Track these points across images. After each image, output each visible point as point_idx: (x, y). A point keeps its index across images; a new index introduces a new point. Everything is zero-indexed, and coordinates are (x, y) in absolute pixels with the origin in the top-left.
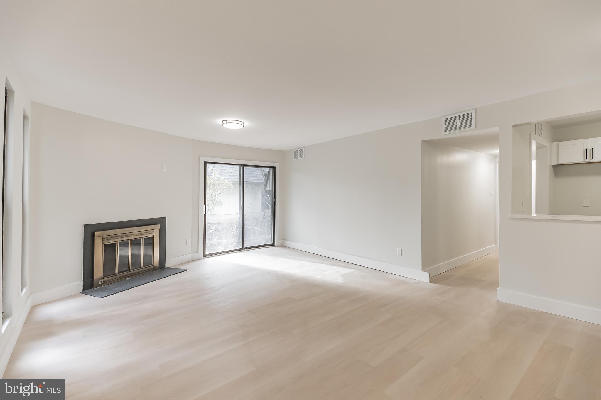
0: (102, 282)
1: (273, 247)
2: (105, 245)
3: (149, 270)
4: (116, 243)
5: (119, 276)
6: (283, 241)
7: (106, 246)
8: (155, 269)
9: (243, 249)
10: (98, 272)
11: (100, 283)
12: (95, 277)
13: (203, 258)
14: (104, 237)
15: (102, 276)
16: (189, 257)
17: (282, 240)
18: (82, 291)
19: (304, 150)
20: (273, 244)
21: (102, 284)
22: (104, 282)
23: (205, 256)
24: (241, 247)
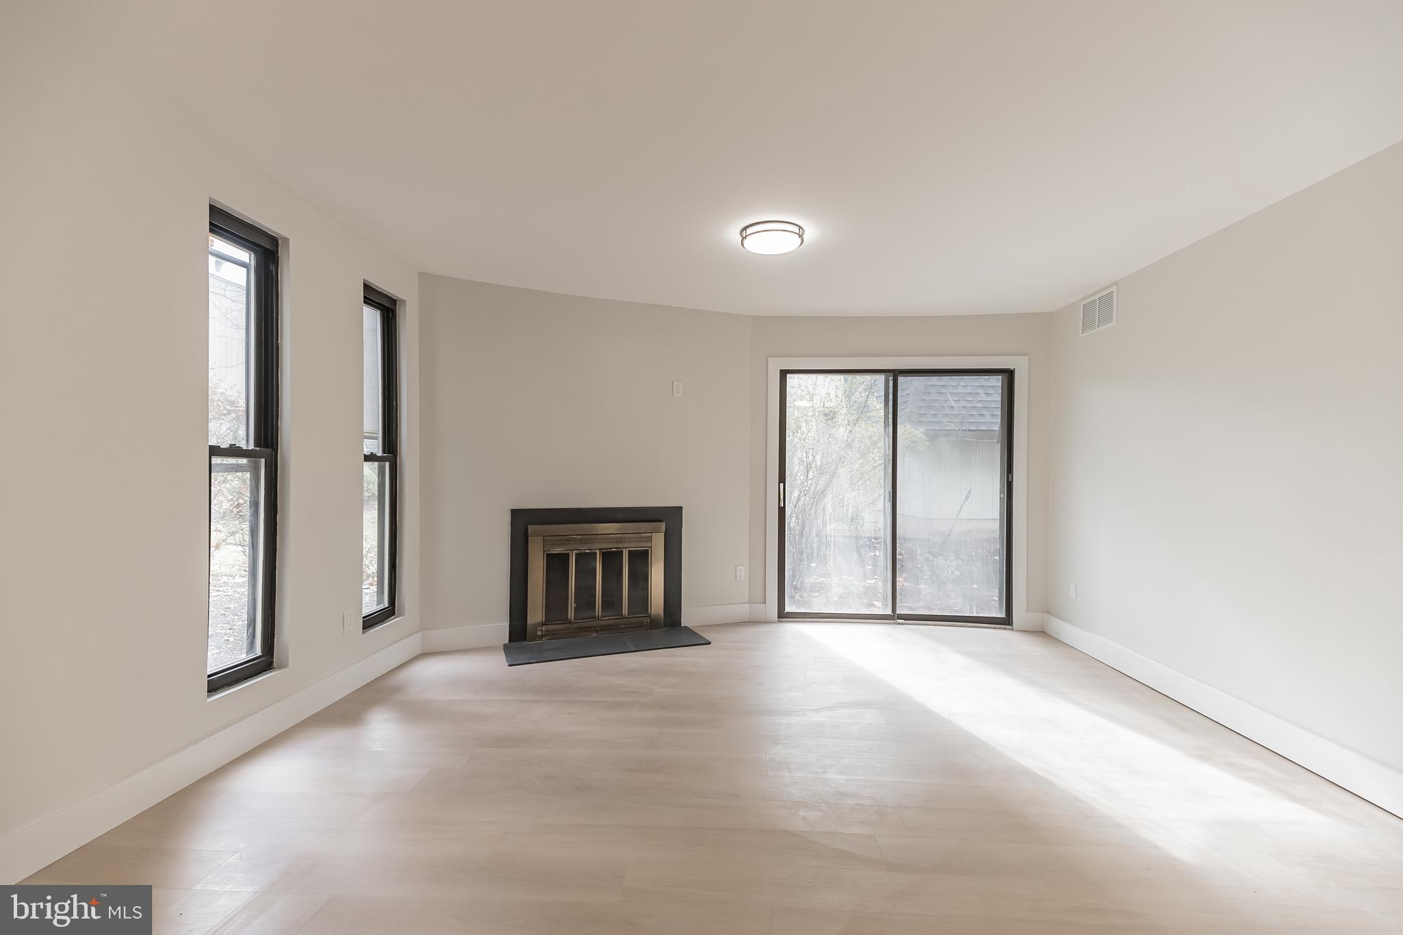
0: (542, 631)
1: (1005, 629)
2: (548, 555)
3: (640, 626)
4: (568, 554)
5: (575, 626)
6: (1046, 615)
7: (550, 558)
8: (653, 624)
9: (894, 617)
10: (536, 614)
11: (539, 633)
12: (530, 621)
13: (779, 621)
14: (546, 538)
15: (544, 621)
16: (743, 611)
17: (1043, 613)
18: (508, 642)
19: (1115, 295)
20: (1006, 621)
21: (543, 636)
22: (547, 631)
23: (783, 615)
24: (889, 612)
